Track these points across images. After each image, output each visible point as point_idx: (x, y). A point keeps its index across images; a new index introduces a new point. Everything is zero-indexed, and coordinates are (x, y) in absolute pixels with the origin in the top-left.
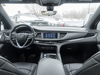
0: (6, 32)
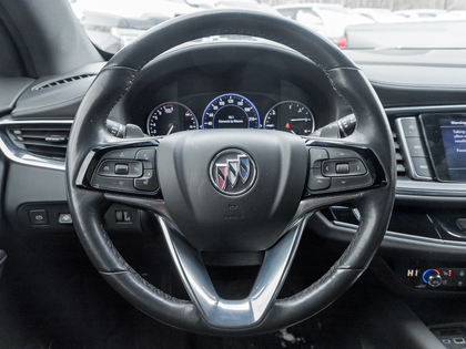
0: (7, 113)
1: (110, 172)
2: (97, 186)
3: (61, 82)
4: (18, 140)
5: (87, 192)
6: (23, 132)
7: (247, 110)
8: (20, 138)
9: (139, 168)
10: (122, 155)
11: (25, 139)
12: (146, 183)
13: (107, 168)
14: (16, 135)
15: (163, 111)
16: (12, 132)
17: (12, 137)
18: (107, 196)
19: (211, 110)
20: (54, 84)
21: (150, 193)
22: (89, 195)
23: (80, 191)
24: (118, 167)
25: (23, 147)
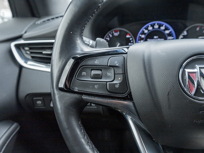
1: (87, 77)
2: (76, 89)
3: (53, 19)
4: (27, 54)
5: (68, 94)
6: (31, 49)
7: (167, 32)
8: (28, 52)
9: (111, 73)
10: (97, 62)
11: (31, 53)
12: (117, 86)
13: (84, 73)
14: (26, 51)
15: (113, 34)
16: (24, 48)
17: (23, 52)
18: (84, 97)
19: (143, 33)
20: (49, 20)
21: (120, 96)
22: (69, 97)
23: (62, 93)
24: (94, 72)
25: (29, 57)
